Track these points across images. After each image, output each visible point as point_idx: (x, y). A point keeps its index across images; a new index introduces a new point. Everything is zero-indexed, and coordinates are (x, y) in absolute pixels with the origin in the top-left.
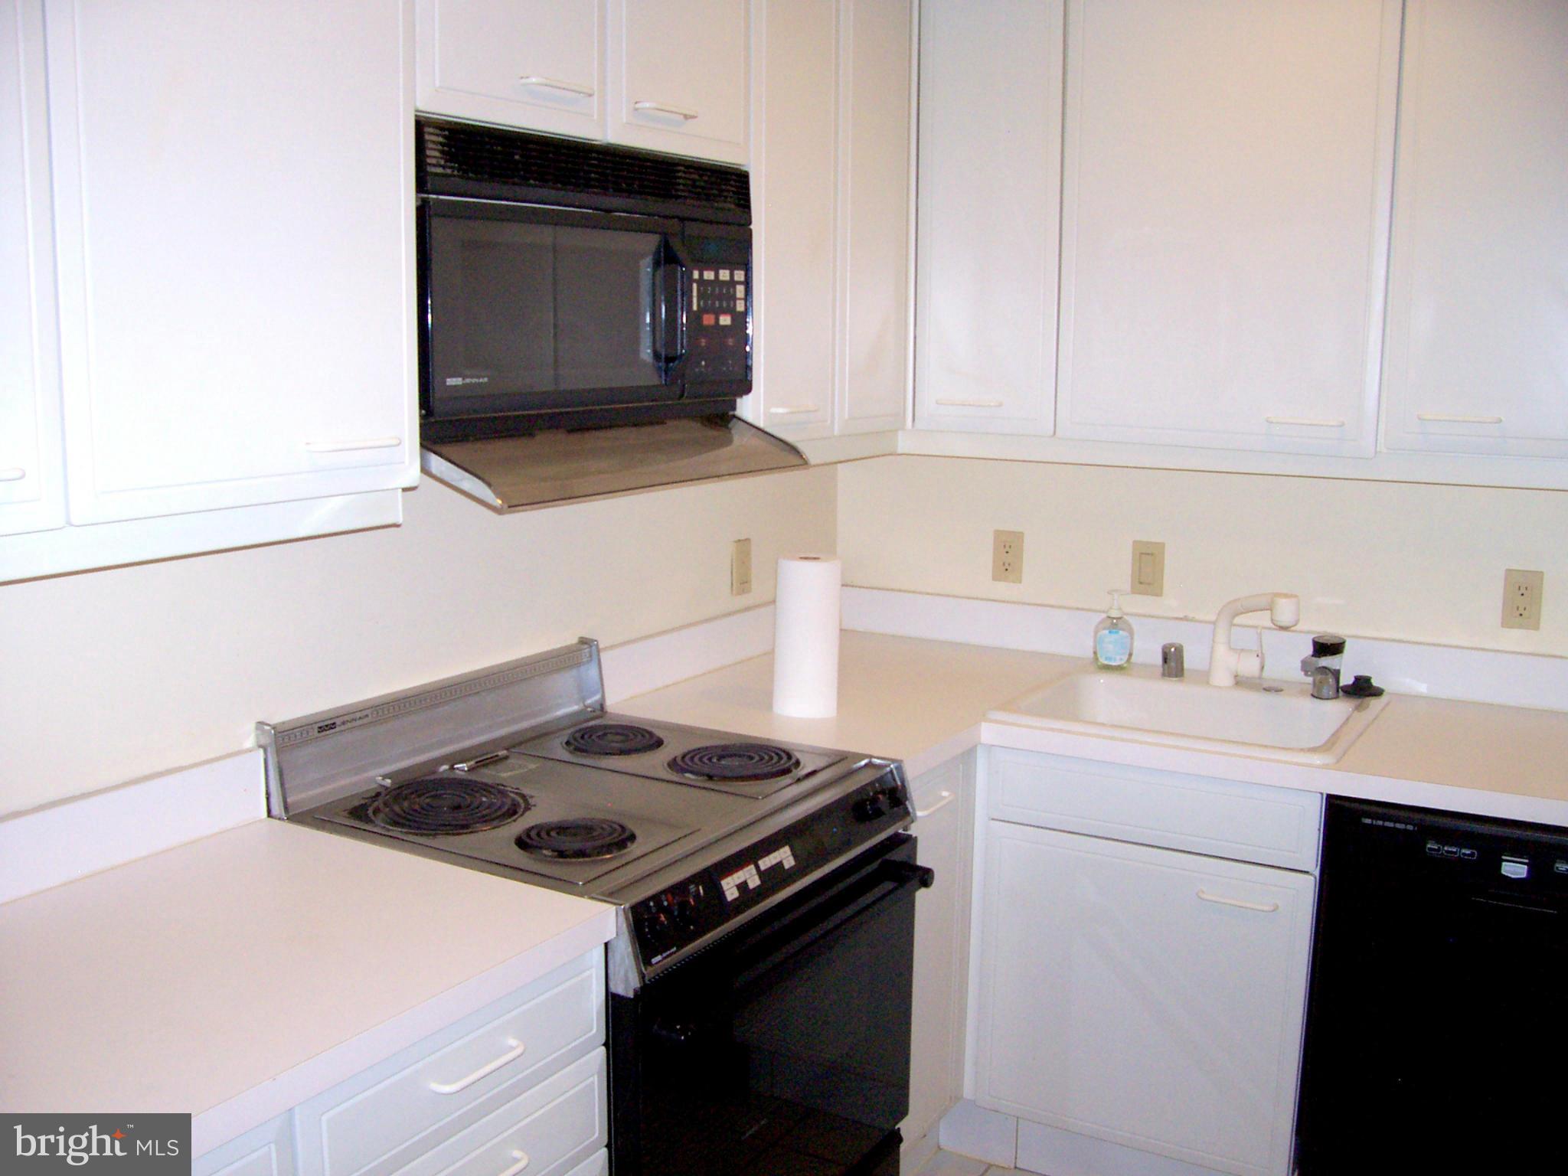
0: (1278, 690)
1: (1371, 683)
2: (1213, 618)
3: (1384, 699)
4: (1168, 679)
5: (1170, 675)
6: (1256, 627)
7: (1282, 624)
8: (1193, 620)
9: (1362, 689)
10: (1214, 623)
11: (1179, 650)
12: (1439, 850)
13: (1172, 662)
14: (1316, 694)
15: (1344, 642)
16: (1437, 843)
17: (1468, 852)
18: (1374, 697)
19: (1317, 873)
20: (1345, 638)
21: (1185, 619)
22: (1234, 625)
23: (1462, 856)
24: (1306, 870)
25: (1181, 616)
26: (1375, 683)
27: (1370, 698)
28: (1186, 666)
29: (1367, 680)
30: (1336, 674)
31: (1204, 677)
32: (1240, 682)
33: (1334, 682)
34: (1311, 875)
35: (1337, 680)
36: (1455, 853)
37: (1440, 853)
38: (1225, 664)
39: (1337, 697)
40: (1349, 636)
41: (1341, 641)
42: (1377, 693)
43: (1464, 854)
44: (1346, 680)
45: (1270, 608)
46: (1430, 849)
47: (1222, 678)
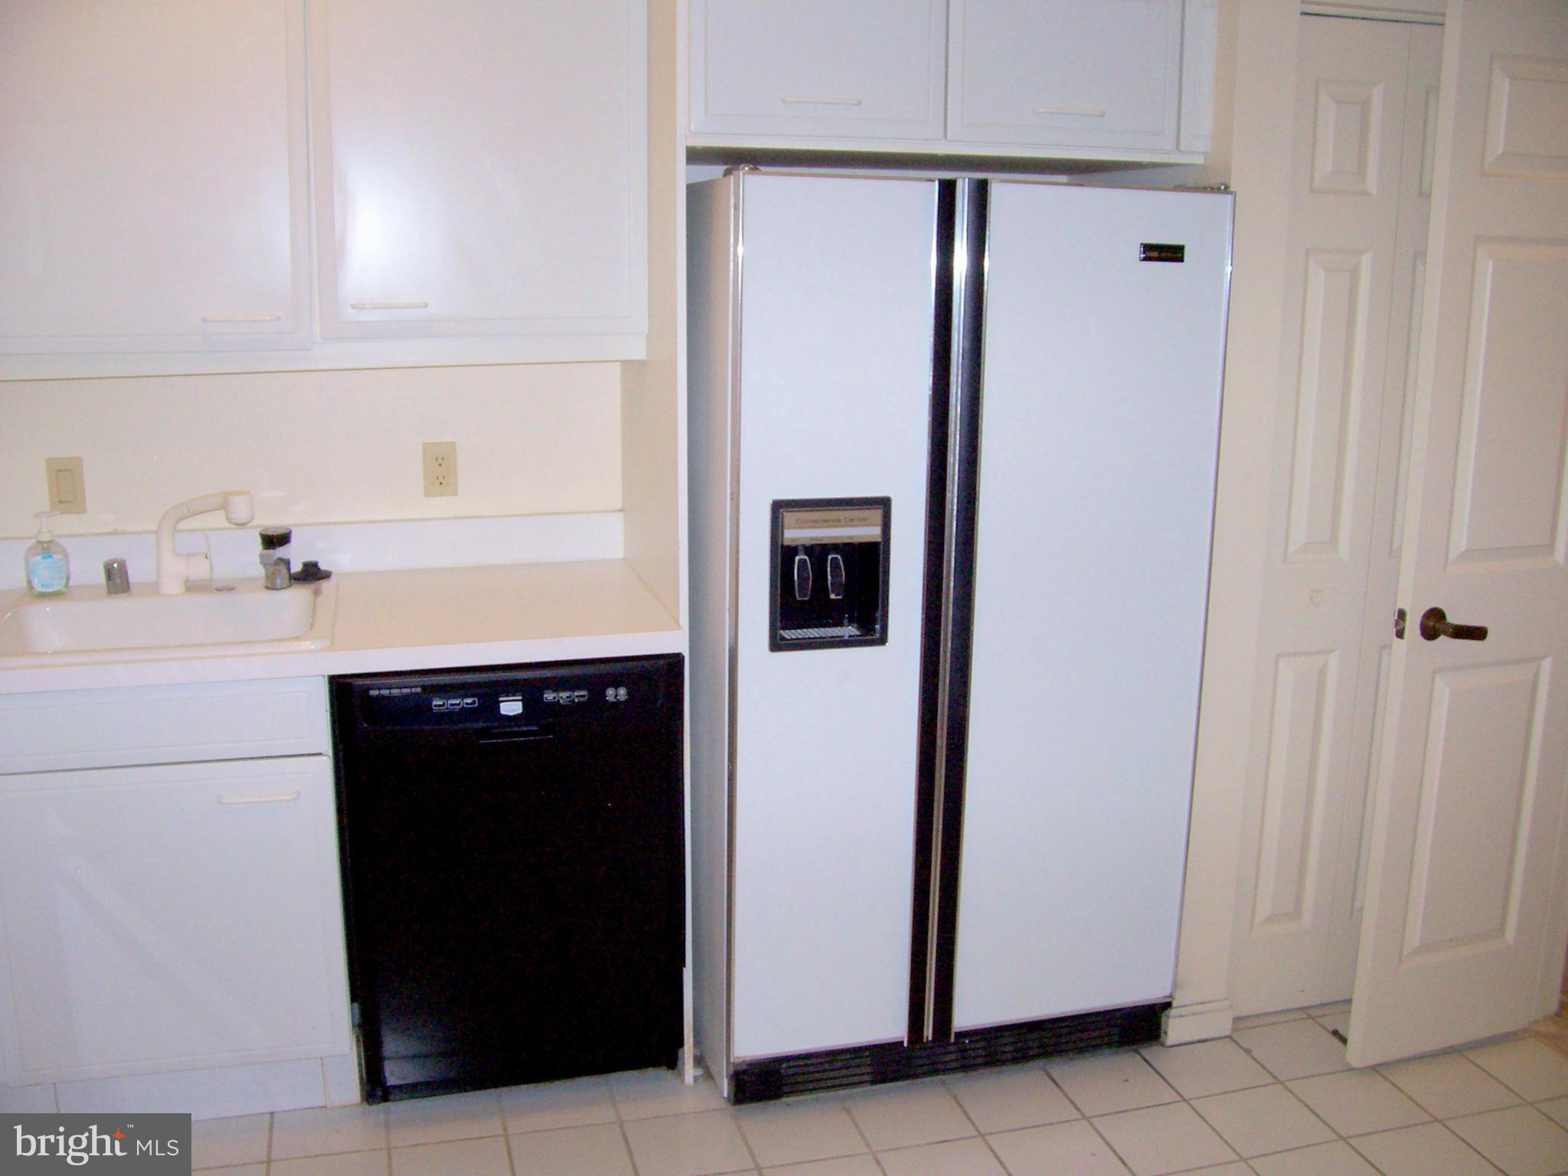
0: (231, 589)
1: (319, 569)
2: (154, 527)
3: (333, 579)
4: (115, 596)
5: (116, 592)
6: (203, 530)
7: (240, 521)
8: (124, 533)
9: (312, 574)
10: (156, 532)
11: (123, 566)
12: (444, 705)
13: (117, 578)
14: (270, 585)
15: (291, 531)
16: (441, 698)
17: (469, 701)
18: (323, 580)
19: (330, 753)
20: (291, 528)
21: (115, 533)
22: (180, 531)
23: (465, 706)
24: (319, 752)
25: (110, 530)
26: (323, 566)
27: (321, 581)
28: (130, 580)
29: (315, 565)
30: (287, 563)
31: (153, 588)
32: (193, 587)
33: (286, 571)
34: (325, 755)
35: (289, 569)
36: (459, 704)
37: (446, 707)
38: (174, 571)
39: (290, 586)
40: (294, 526)
41: (288, 531)
42: (326, 575)
43: (467, 704)
44: (296, 567)
45: (224, 506)
46: (436, 706)
47: (172, 586)
